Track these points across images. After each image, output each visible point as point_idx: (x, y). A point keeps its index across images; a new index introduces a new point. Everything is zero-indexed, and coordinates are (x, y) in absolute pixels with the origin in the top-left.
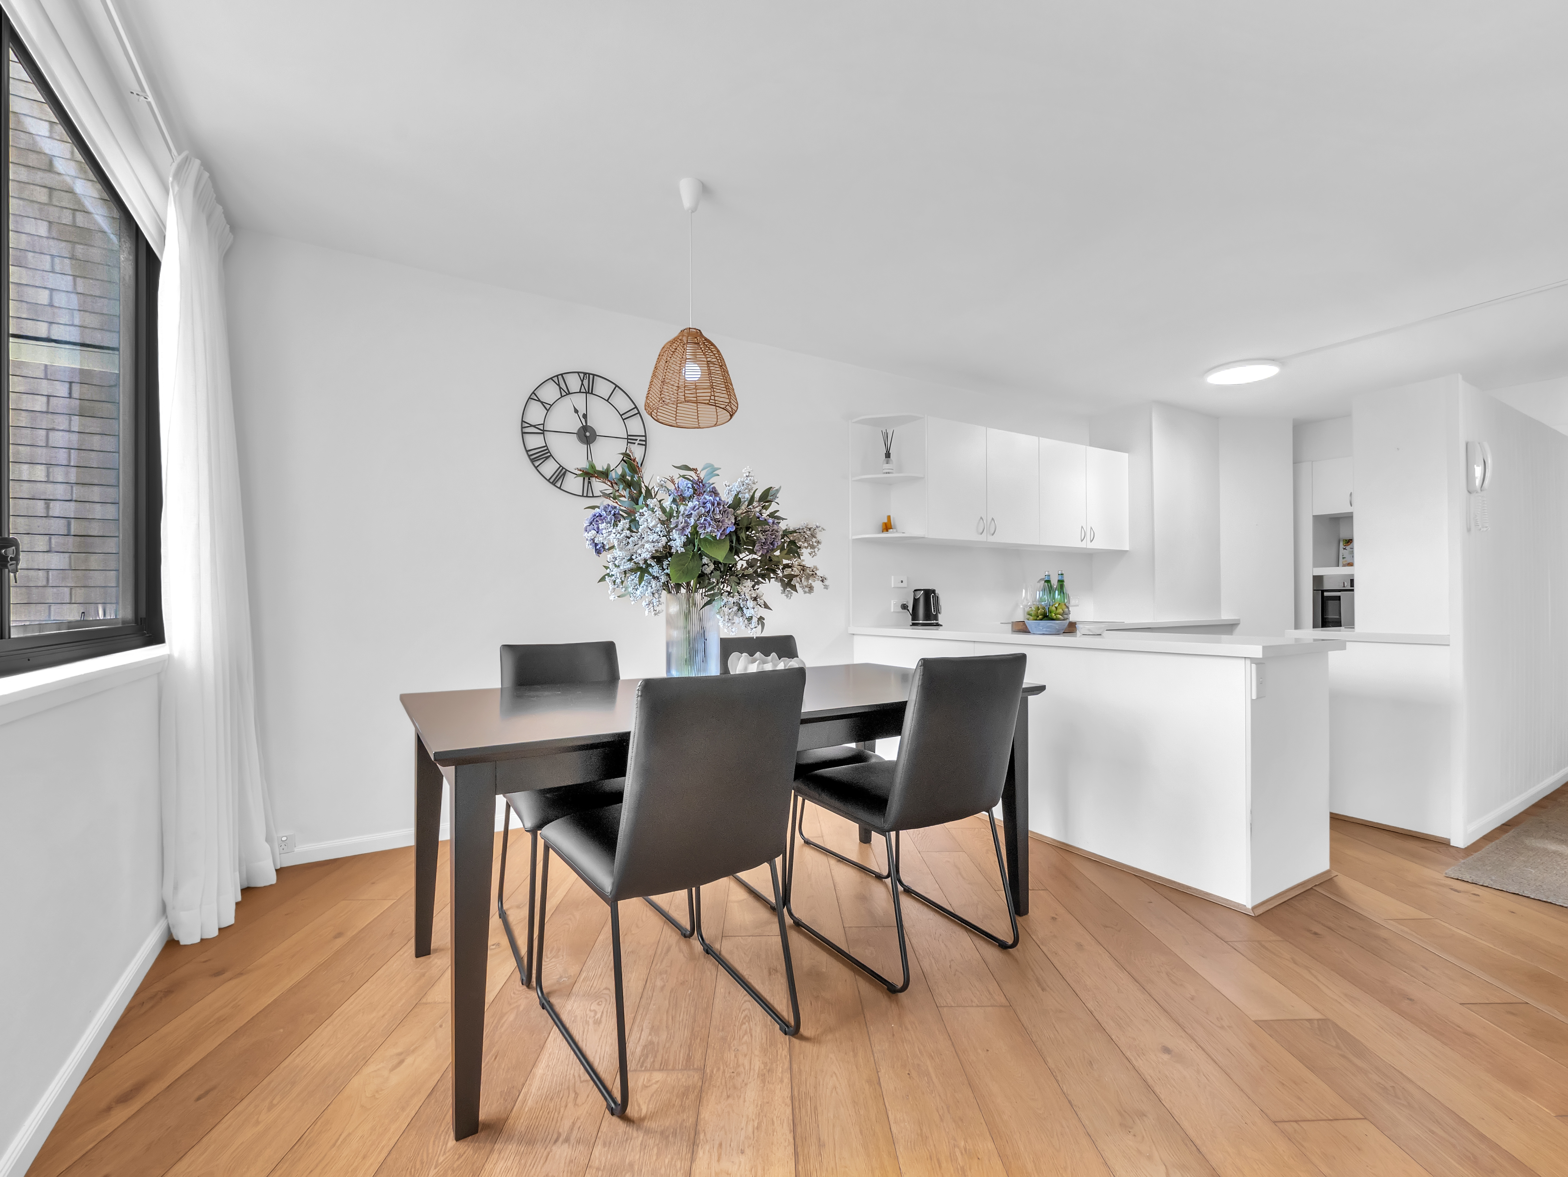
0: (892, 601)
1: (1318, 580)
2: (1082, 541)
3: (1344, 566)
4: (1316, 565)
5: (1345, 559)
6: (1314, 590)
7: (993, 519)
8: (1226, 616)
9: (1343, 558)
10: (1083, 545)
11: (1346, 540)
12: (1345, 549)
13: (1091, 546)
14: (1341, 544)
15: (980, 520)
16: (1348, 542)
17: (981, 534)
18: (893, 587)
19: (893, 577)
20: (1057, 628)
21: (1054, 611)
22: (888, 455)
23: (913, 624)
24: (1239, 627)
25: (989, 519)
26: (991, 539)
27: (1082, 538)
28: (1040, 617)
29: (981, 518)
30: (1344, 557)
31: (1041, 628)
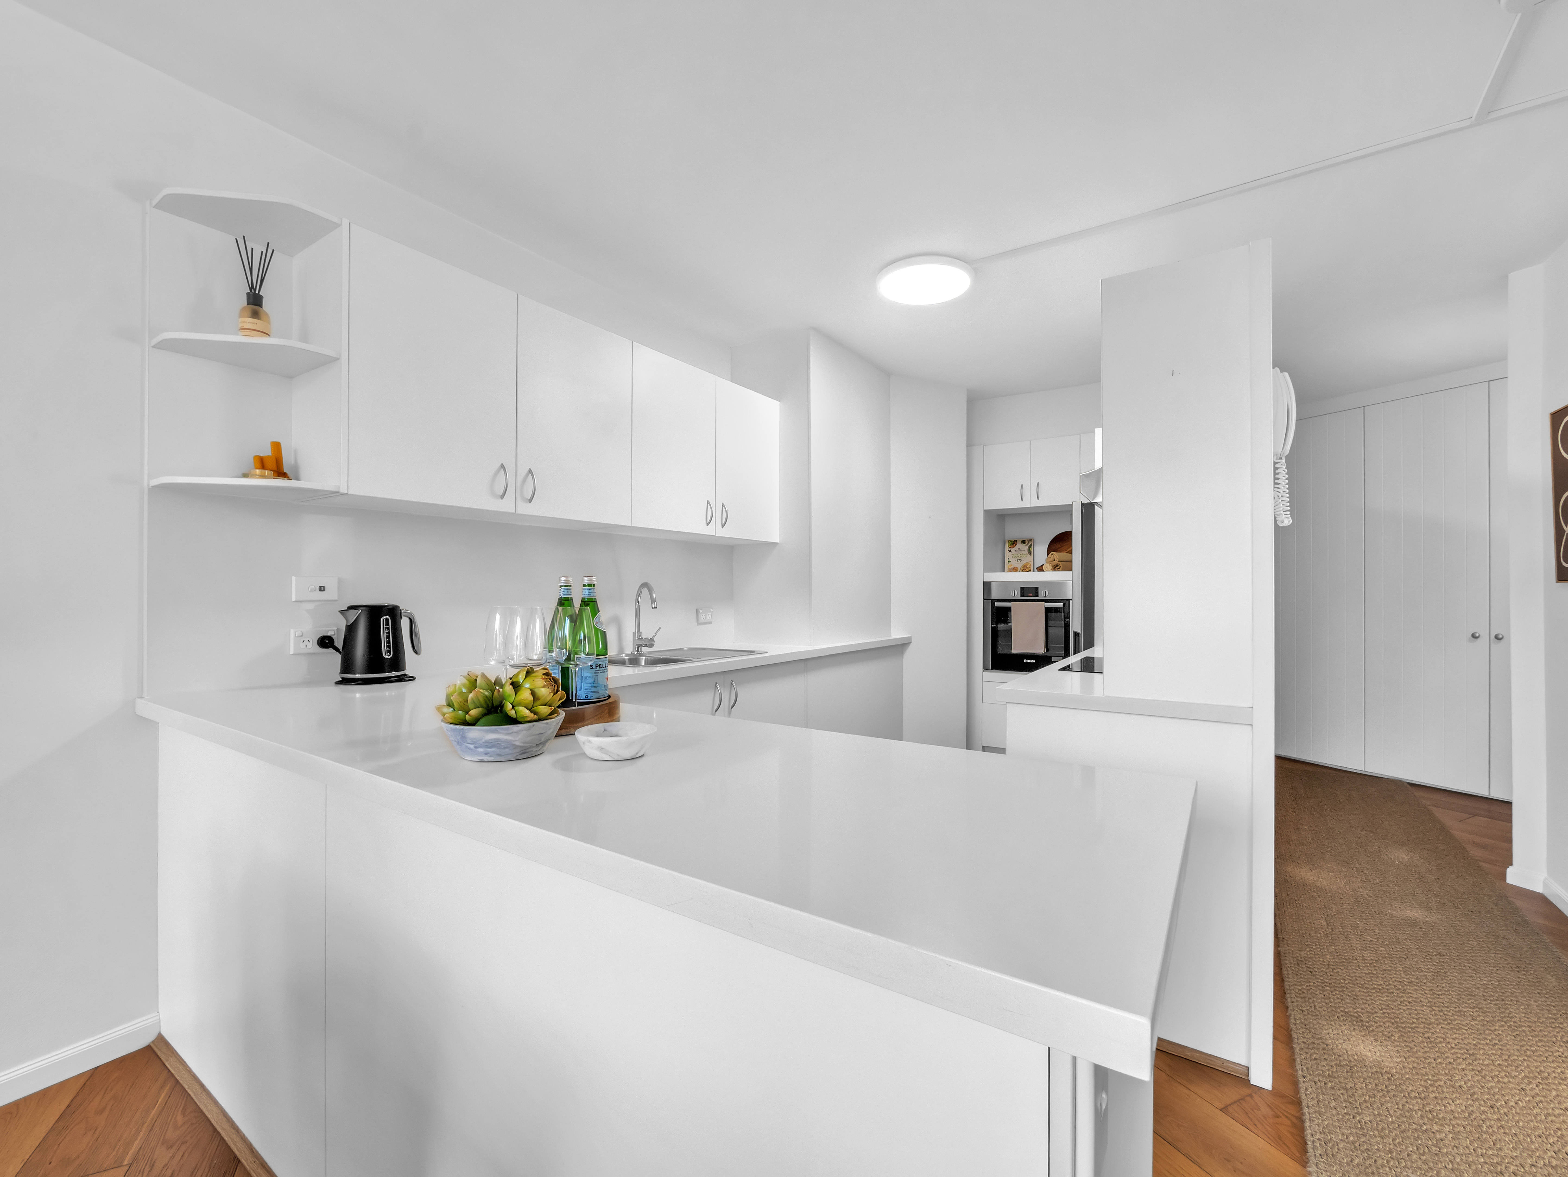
0: (292, 631)
1: (987, 586)
2: (708, 524)
3: (1009, 571)
4: (987, 569)
5: (1010, 563)
6: (984, 599)
7: (530, 471)
8: (897, 634)
9: (1009, 562)
10: (709, 531)
11: (1011, 541)
12: (1010, 551)
13: (722, 533)
14: (1007, 545)
15: (498, 472)
16: (1013, 544)
17: (502, 497)
18: (294, 599)
19: (294, 578)
20: (518, 743)
21: (509, 696)
22: (255, 300)
23: (344, 682)
24: (911, 646)
25: (522, 473)
26: (524, 509)
27: (709, 520)
28: (474, 712)
29: (502, 466)
30: (1009, 560)
31: (472, 746)
